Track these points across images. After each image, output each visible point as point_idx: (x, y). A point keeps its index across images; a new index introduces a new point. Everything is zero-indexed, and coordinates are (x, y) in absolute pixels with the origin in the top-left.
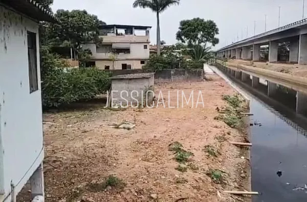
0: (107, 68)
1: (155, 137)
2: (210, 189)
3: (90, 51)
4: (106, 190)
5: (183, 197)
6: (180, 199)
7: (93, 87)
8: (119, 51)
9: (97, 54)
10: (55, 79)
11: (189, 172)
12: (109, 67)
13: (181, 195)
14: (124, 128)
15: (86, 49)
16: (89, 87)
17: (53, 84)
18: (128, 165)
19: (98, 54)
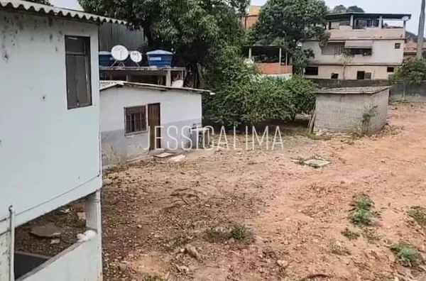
0: (335, 76)
1: (342, 182)
2: (384, 273)
3: (312, 51)
4: (226, 242)
5: (326, 274)
6: (319, 276)
7: (288, 103)
8: (355, 51)
9: (320, 57)
10: (238, 90)
11: (361, 241)
12: (337, 75)
13: (324, 271)
14: (310, 165)
15: (306, 49)
16: (283, 104)
17: (234, 96)
18: (276, 216)
19: (322, 56)
